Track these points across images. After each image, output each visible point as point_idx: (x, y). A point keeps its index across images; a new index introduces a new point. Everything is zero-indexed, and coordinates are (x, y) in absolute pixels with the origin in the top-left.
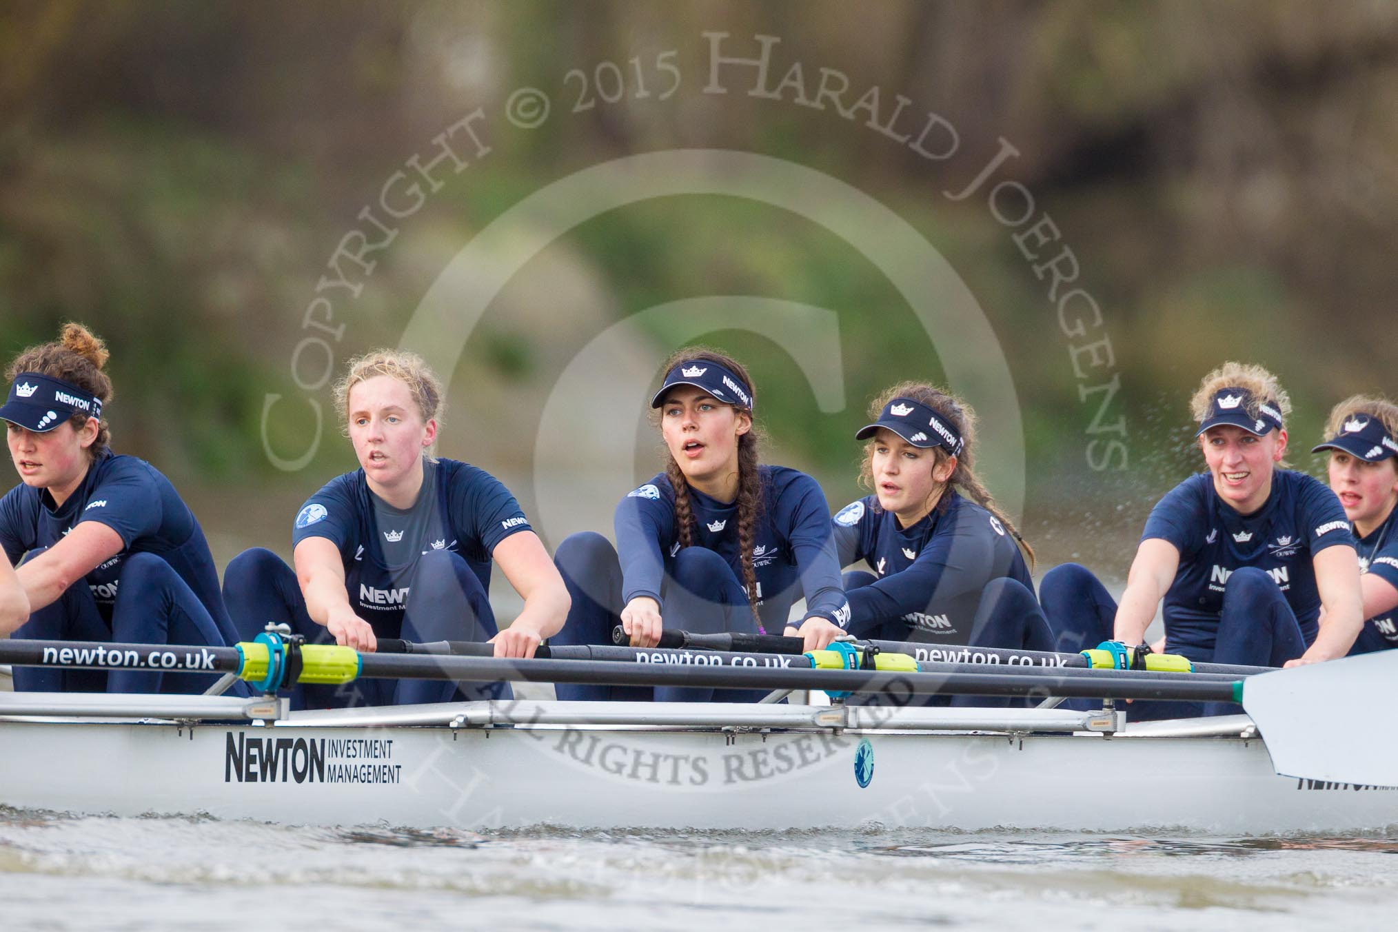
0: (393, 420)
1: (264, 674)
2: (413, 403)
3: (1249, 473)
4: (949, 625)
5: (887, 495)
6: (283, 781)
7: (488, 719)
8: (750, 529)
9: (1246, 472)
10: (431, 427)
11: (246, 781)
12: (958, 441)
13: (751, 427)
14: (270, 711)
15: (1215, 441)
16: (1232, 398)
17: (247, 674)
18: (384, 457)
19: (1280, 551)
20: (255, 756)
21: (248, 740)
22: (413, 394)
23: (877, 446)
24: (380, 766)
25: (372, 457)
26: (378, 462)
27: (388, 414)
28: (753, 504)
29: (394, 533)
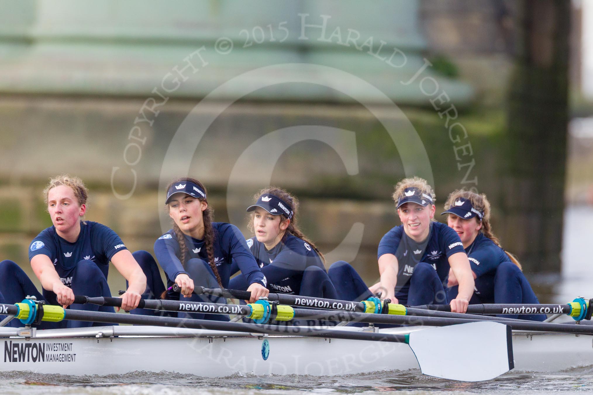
0: (66, 204)
1: (27, 316)
2: (75, 197)
3: (420, 223)
4: (291, 290)
5: (260, 235)
6: (28, 361)
7: (112, 333)
8: (212, 250)
9: (418, 223)
10: (83, 207)
11: (13, 362)
12: (291, 213)
13: (207, 207)
14: (28, 333)
15: (405, 211)
16: (411, 192)
17: (20, 316)
18: (62, 220)
19: (433, 257)
20: (16, 351)
21: (13, 344)
22: (75, 193)
23: (256, 214)
24: (67, 354)
25: (57, 220)
26: (60, 222)
27: (63, 202)
28: (211, 240)
29: (68, 253)
